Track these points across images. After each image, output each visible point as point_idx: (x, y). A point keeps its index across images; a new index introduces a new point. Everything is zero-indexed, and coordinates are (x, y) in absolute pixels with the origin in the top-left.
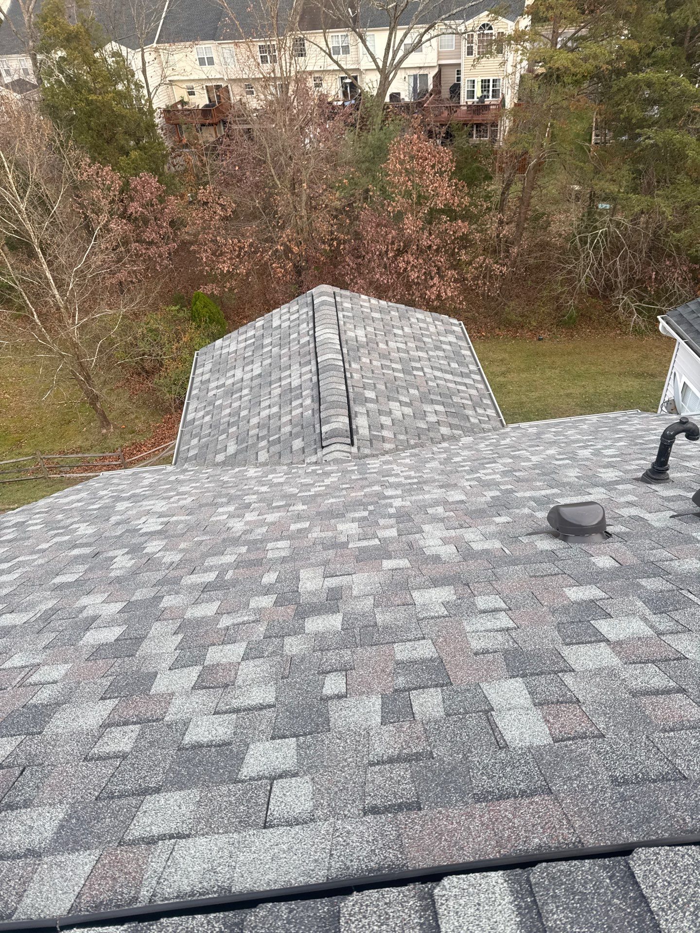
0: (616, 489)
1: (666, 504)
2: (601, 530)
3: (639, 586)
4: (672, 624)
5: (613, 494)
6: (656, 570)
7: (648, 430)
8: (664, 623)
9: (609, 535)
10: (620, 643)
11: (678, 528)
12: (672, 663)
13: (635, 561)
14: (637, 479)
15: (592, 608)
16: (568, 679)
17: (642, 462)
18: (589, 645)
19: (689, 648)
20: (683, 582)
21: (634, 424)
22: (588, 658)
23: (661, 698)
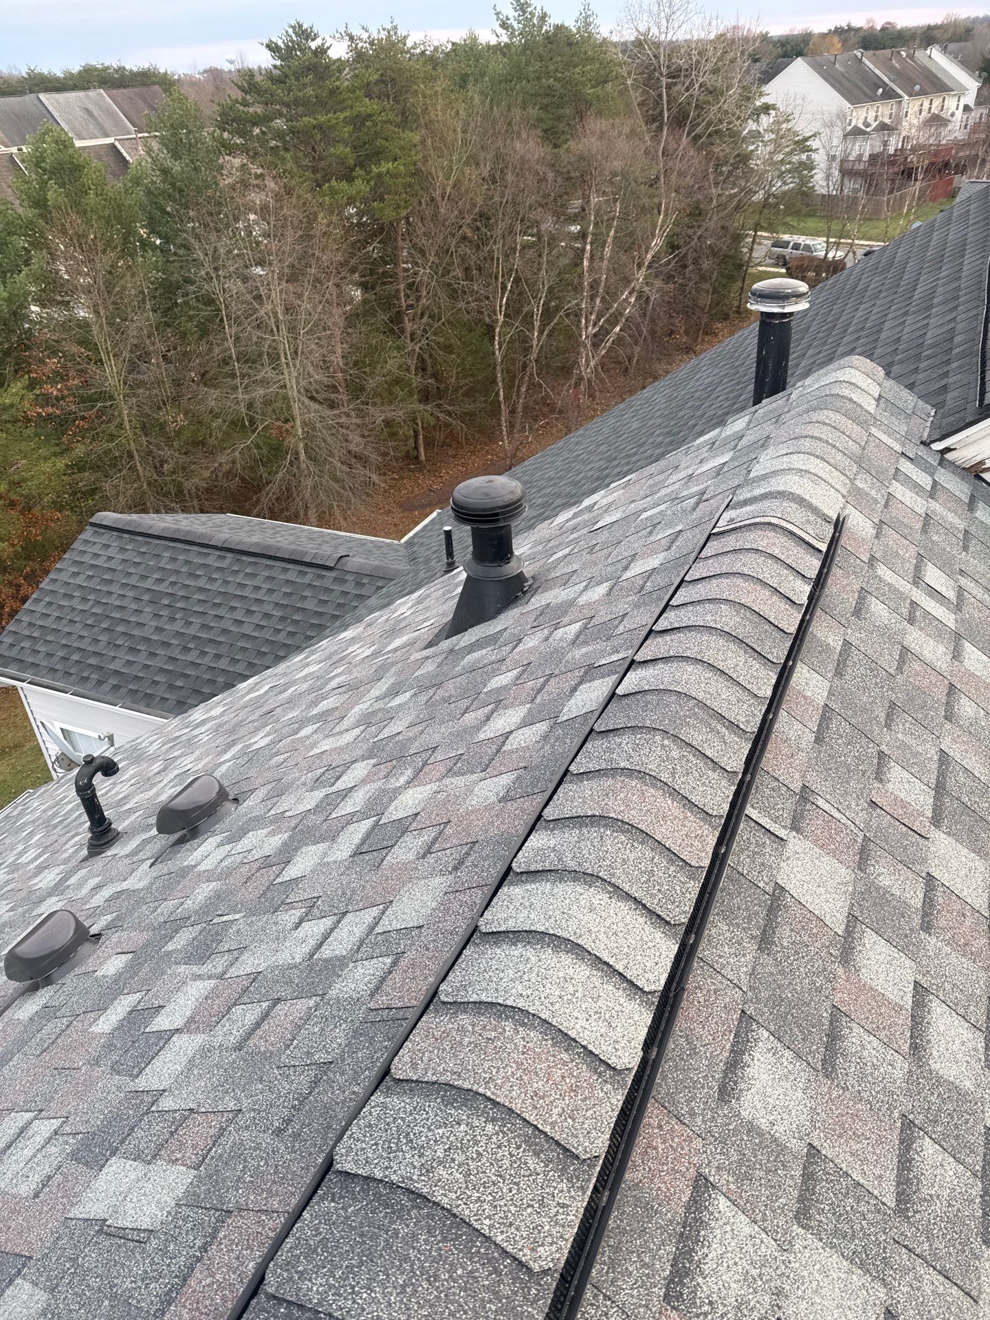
0: (69, 886)
1: (135, 859)
2: (83, 937)
3: (169, 954)
4: (226, 957)
5: (70, 894)
6: (175, 925)
7: (58, 803)
8: (219, 964)
9: (98, 936)
10: (191, 1020)
11: (166, 870)
12: (252, 988)
13: (146, 935)
14: (85, 859)
15: (138, 1016)
16: (167, 1103)
17: (77, 839)
18: (162, 1052)
19: (256, 962)
20: (207, 913)
21: (35, 809)
22: (170, 1065)
23: (265, 1026)
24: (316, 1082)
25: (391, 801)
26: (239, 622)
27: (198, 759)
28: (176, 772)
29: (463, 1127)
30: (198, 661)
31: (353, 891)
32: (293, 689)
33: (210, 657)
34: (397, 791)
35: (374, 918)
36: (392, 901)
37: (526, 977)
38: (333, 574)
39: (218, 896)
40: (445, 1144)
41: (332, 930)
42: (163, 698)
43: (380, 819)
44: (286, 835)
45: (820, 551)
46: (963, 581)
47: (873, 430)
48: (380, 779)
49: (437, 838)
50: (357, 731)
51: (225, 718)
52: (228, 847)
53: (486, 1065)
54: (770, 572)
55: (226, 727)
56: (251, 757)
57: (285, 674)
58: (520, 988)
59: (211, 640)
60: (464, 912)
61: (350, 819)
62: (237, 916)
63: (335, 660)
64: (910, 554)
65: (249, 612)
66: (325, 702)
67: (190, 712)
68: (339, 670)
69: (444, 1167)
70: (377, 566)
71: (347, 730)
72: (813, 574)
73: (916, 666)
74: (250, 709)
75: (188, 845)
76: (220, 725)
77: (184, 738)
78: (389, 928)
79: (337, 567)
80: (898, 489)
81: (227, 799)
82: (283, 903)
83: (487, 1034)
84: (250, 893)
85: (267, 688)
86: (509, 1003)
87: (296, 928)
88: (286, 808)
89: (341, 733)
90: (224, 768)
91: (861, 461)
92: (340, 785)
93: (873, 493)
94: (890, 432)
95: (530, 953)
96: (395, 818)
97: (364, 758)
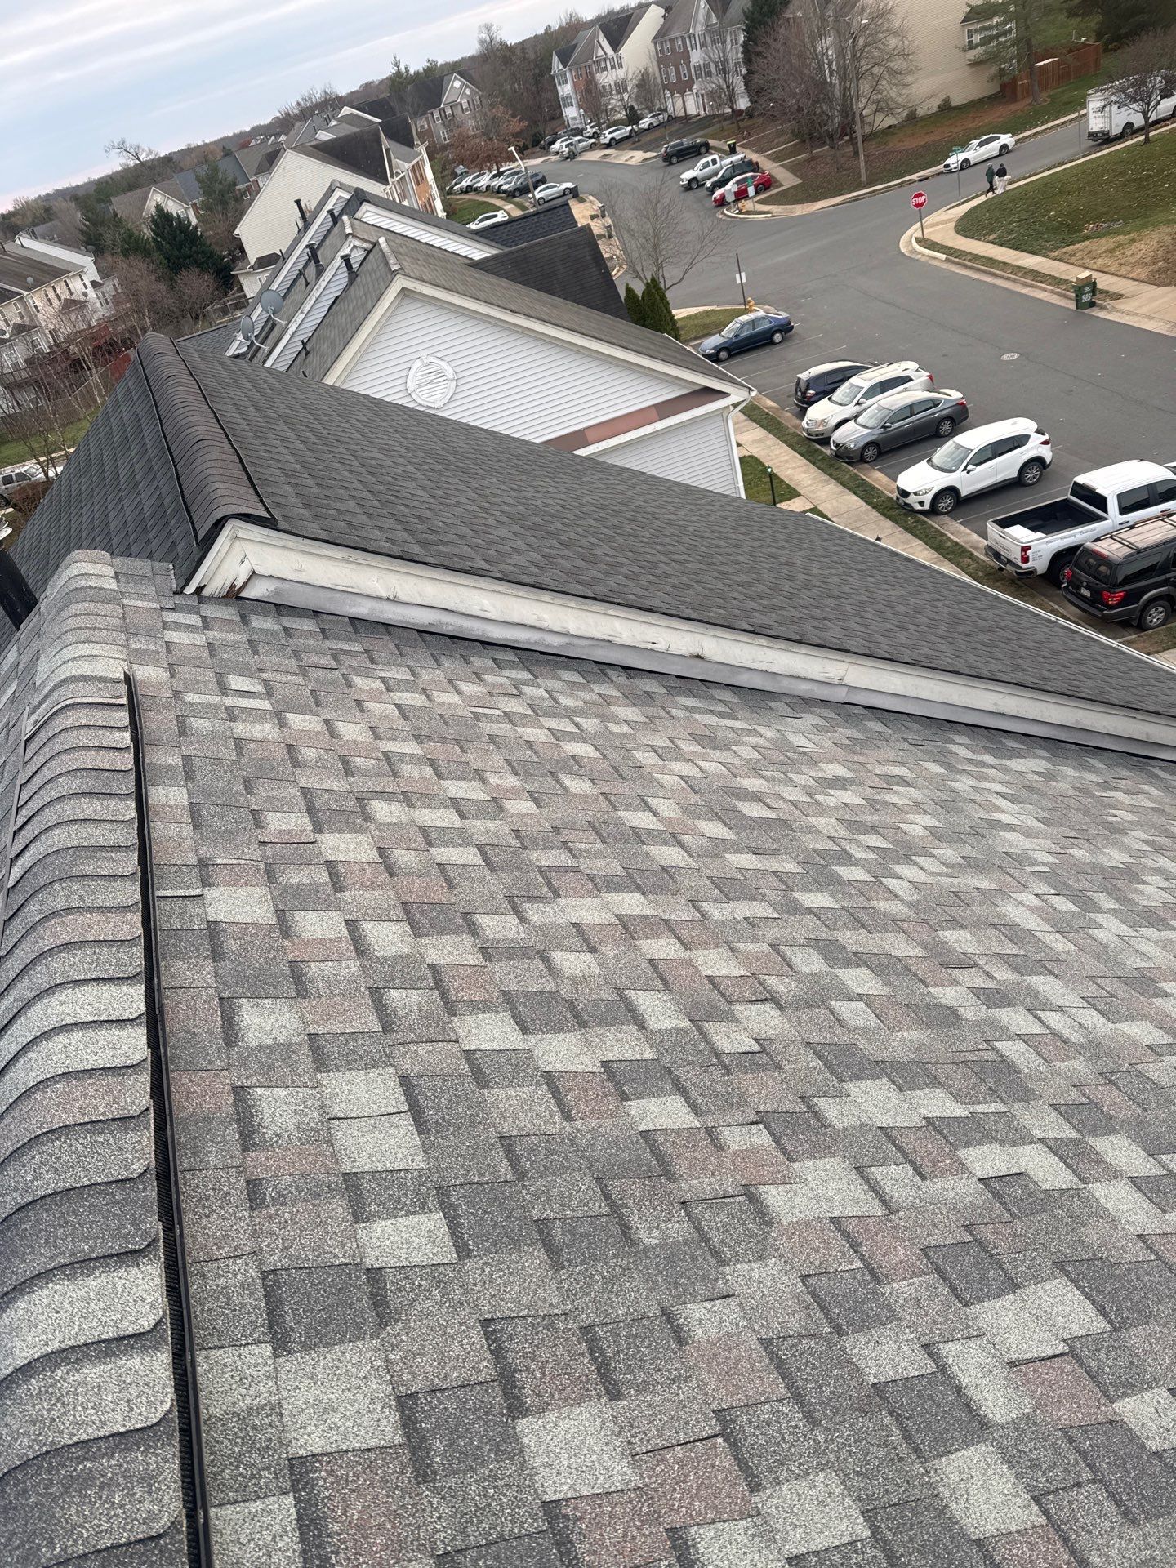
45: (123, 705)
46: (265, 676)
47: (125, 602)
54: (85, 738)
64: (210, 675)
72: (126, 722)
73: (253, 746)
80: (173, 636)
91: (129, 630)
93: (152, 647)
94: (143, 597)
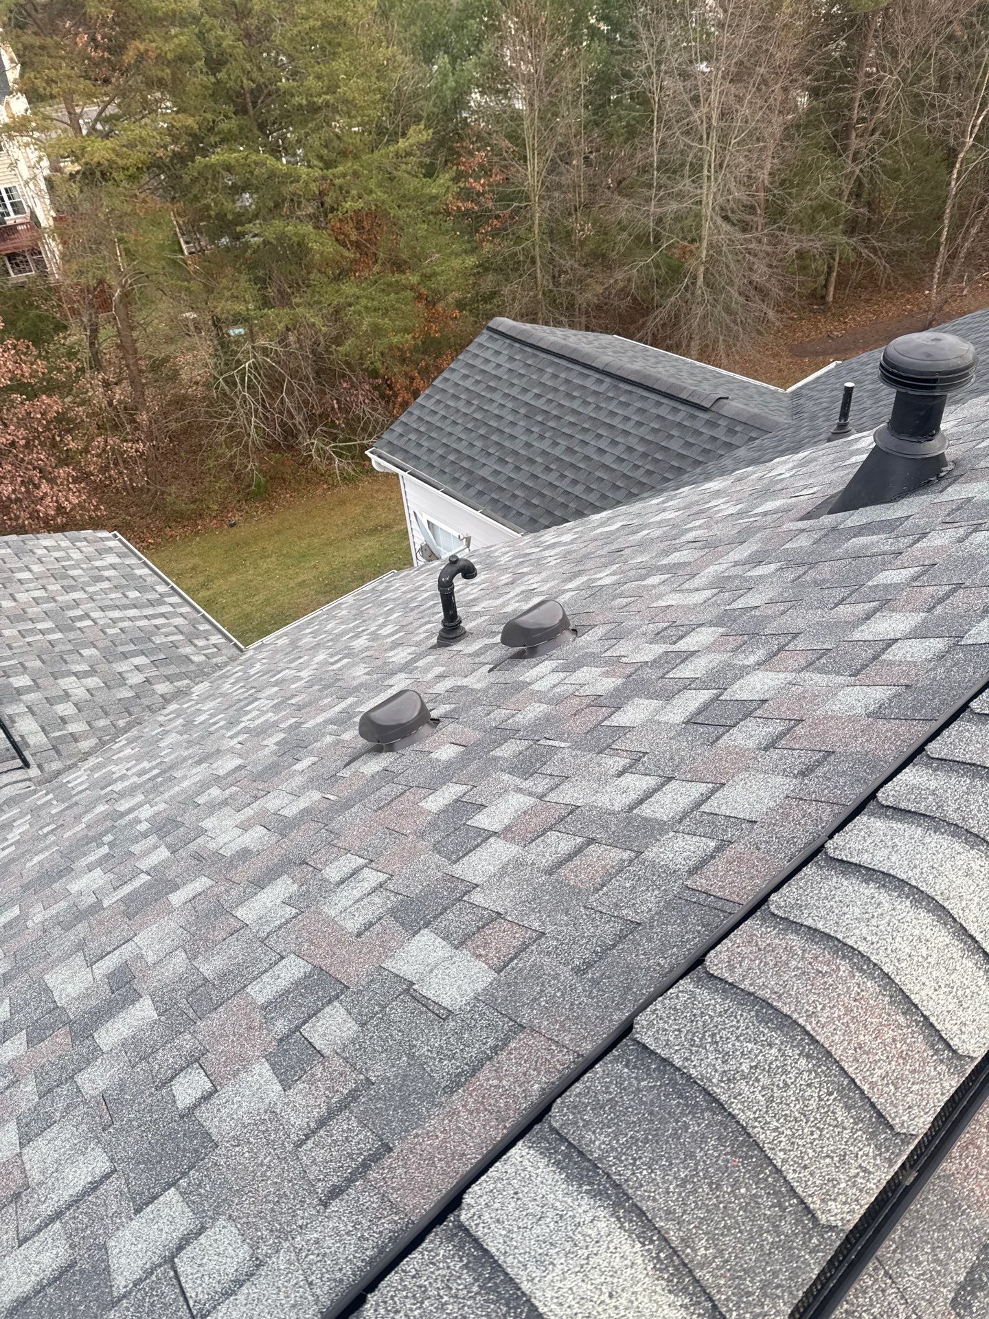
0: (416, 668)
1: (477, 660)
2: (425, 719)
3: (496, 759)
4: (547, 780)
5: (417, 674)
6: (505, 733)
7: (416, 589)
8: (541, 785)
9: (436, 721)
10: (508, 829)
11: (502, 680)
12: (568, 819)
13: (478, 735)
14: (434, 647)
15: (462, 808)
16: (477, 898)
17: (429, 626)
18: (479, 849)
19: (576, 795)
20: (535, 733)
21: (397, 589)
22: (484, 863)
23: (577, 861)
24: (621, 938)
25: (737, 678)
26: (601, 451)
27: (544, 581)
28: (523, 588)
29: (773, 1051)
30: (556, 483)
31: (682, 759)
32: (646, 532)
33: (567, 481)
34: (745, 671)
35: (702, 795)
36: (724, 784)
37: (874, 921)
38: (706, 416)
39: (548, 719)
40: (752, 1060)
41: (655, 790)
42: (518, 513)
43: (721, 694)
44: (620, 681)
48: (726, 651)
49: (785, 734)
50: (708, 593)
51: (574, 547)
52: (562, 675)
53: (812, 997)
55: (574, 555)
56: (595, 592)
57: (639, 515)
58: (865, 931)
59: (572, 465)
60: (806, 824)
61: (689, 684)
62: (563, 745)
63: (695, 511)
65: (614, 443)
66: (677, 554)
67: (542, 532)
68: (697, 523)
69: (747, 1082)
70: (755, 415)
71: (697, 590)
74: (599, 543)
75: (525, 662)
76: (569, 553)
77: (533, 557)
78: (717, 811)
79: (713, 409)
81: (567, 629)
82: (609, 746)
83: (817, 966)
84: (579, 726)
85: (618, 525)
86: (850, 942)
87: (619, 776)
88: (623, 654)
89: (689, 591)
90: (568, 596)
92: (682, 645)
95: (883, 897)
96: (738, 697)
97: (711, 624)
